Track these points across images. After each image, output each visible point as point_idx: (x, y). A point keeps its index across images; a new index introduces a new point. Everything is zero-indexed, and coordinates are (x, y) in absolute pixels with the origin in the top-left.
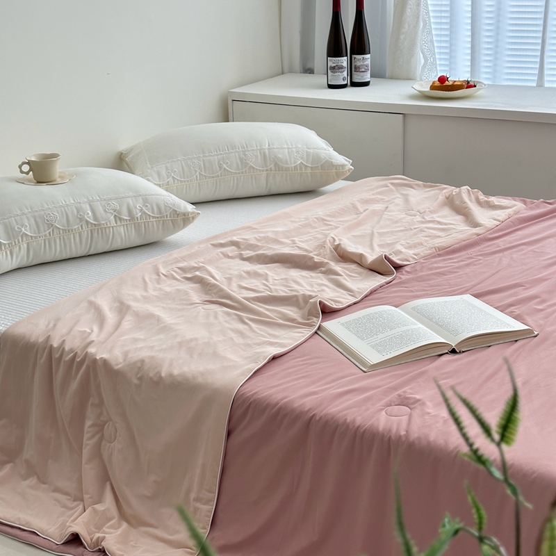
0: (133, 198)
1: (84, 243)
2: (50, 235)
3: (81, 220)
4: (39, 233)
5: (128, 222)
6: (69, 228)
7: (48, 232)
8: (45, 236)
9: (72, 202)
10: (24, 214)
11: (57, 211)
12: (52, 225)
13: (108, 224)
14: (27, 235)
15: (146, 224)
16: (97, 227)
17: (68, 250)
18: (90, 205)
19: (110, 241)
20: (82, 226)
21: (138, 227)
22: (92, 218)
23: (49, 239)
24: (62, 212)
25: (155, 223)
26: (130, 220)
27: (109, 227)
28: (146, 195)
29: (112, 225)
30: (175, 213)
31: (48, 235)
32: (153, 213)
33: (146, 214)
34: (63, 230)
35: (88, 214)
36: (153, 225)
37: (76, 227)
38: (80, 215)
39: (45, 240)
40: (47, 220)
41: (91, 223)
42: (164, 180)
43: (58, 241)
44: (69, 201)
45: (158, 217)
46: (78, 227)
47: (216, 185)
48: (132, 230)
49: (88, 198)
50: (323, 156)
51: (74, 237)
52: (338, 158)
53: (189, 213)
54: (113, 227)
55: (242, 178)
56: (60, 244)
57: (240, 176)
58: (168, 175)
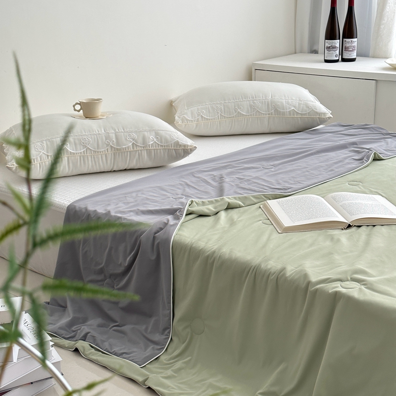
0: (148, 132)
1: (109, 162)
3: (107, 145)
4: (76, 151)
5: (142, 148)
6: (98, 150)
7: (82, 151)
8: (81, 153)
9: (103, 132)
11: (92, 138)
12: (86, 146)
13: (127, 150)
15: (156, 151)
16: (117, 151)
18: (116, 135)
19: (128, 161)
20: (107, 150)
21: (149, 152)
22: (115, 144)
23: (83, 156)
24: (95, 139)
25: (162, 150)
26: (143, 147)
27: (128, 152)
28: (159, 130)
29: (130, 150)
30: (177, 144)
31: (83, 153)
32: (161, 142)
33: (155, 142)
34: (94, 151)
35: (113, 141)
36: (160, 151)
37: (103, 150)
38: (107, 142)
39: (80, 156)
40: (83, 143)
41: (115, 148)
42: (195, 118)
43: (90, 158)
44: (101, 131)
45: (165, 147)
46: (105, 150)
47: (232, 123)
48: (145, 154)
49: (115, 130)
50: (310, 106)
51: (102, 157)
52: (322, 108)
53: (188, 145)
54: (130, 151)
55: (251, 119)
56: (92, 161)
57: (250, 118)
58: (198, 114)
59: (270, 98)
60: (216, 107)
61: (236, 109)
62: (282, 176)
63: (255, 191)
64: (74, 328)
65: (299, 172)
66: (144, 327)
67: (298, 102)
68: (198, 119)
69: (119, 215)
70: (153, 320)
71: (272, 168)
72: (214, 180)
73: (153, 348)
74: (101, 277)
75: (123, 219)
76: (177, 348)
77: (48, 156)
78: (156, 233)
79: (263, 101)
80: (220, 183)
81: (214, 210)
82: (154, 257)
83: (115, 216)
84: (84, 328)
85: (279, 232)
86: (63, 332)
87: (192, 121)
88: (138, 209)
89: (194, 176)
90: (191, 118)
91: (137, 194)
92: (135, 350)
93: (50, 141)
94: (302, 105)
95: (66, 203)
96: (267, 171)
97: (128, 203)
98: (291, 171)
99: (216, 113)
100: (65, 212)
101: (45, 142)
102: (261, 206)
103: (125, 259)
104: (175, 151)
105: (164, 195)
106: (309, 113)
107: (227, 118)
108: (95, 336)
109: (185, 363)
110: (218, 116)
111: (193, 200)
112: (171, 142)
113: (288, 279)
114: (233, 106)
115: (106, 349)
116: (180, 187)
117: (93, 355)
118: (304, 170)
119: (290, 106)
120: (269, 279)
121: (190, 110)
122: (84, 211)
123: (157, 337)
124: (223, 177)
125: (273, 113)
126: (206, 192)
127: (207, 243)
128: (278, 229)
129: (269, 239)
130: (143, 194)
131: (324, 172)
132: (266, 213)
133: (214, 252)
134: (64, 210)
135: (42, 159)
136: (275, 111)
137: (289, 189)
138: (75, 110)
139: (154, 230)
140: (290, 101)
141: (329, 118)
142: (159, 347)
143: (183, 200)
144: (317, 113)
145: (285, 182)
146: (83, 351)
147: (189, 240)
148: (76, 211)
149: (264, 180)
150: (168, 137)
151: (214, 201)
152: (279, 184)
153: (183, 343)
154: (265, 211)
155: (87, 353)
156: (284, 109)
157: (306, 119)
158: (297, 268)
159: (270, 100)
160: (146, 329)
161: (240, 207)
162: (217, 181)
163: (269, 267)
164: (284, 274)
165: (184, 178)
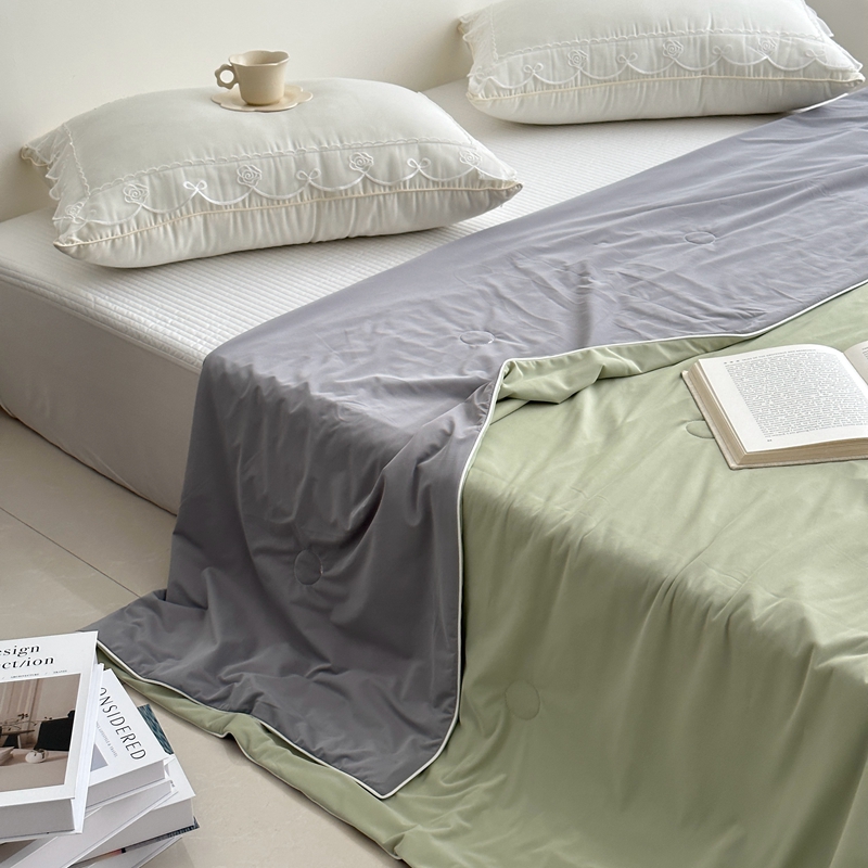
0: (403, 148)
1: (305, 223)
2: (244, 206)
3: (301, 184)
4: (225, 200)
5: (387, 191)
6: (280, 197)
7: (240, 199)
8: (236, 205)
9: (291, 148)
10: (200, 163)
11: (262, 164)
12: (249, 188)
13: (350, 195)
14: (202, 201)
15: (420, 196)
16: (326, 197)
17: (278, 232)
18: (322, 157)
19: (352, 222)
20: (301, 194)
21: (404, 199)
22: (321, 182)
23: (241, 212)
24: (269, 167)
25: (436, 194)
26: (390, 188)
27: (351, 199)
28: (428, 142)
29: (356, 195)
30: (474, 177)
31: (241, 205)
32: (435, 175)
33: (419, 173)
34: (267, 199)
35: (316, 173)
36: (433, 198)
37: (291, 196)
38: (301, 174)
39: (234, 212)
40: (241, 180)
41: (319, 190)
42: (518, 83)
43: (258, 217)
44: (286, 146)
45: (443, 185)
46: (296, 197)
47: (610, 96)
48: (394, 204)
49: (320, 143)
50: (810, 52)
51: (287, 213)
52: (839, 58)
53: (501, 181)
54: (357, 199)
55: (657, 84)
56: (263, 223)
57: (654, 82)
58: (525, 73)
59: (708, 28)
60: (572, 54)
61: (621, 58)
62: (736, 269)
63: (667, 321)
64: (224, 674)
65: (778, 256)
66: (391, 681)
67: (778, 39)
68: (525, 86)
69: (331, 397)
70: (413, 666)
71: (709, 241)
72: (564, 280)
73: (414, 742)
74: (286, 545)
75: (339, 411)
76: (470, 746)
77: (155, 215)
78: (421, 460)
79: (691, 37)
80: (582, 292)
81: (566, 388)
82: (416, 521)
83: (321, 400)
84: (248, 680)
85: (733, 465)
86: (197, 685)
87: (510, 90)
88: (377, 379)
89: (516, 268)
90: (507, 82)
91: (374, 327)
92: (369, 746)
93: (160, 178)
94: (788, 49)
95: (200, 347)
96: (696, 249)
97: (354, 356)
98: (759, 252)
99: (572, 71)
100: (199, 371)
101: (146, 179)
102: (685, 373)
103: (346, 513)
104: (469, 195)
105: (443, 331)
106: (804, 69)
107: (599, 81)
108: (275, 703)
109: (488, 791)
110: (576, 78)
111: (514, 360)
112: (459, 174)
113: (757, 629)
114: (614, 53)
115: (302, 741)
116: (480, 302)
117: (270, 756)
118: (792, 248)
119: (758, 52)
120: (707, 622)
121: (505, 61)
122: (244, 375)
123: (423, 714)
124: (586, 274)
125: (715, 70)
126: (547, 324)
127: (549, 499)
128: (727, 456)
129: (704, 493)
130: (389, 325)
131: (842, 256)
132: (696, 397)
133: (567, 530)
134: (197, 366)
135: (142, 223)
136: (718, 62)
137: (754, 316)
138: (221, 84)
139: (419, 449)
140: (758, 37)
141: (855, 82)
142: (429, 742)
143: (488, 350)
144: (825, 69)
145: (744, 290)
146: (245, 742)
147: (504, 484)
148: (225, 376)
149: (691, 284)
150: (451, 159)
151: (566, 360)
152: (729, 297)
153: (488, 735)
154: (693, 391)
155: (255, 750)
156: (741, 60)
157: (798, 84)
158: (778, 596)
159: (707, 36)
160: (398, 686)
161: (631, 374)
162: (574, 285)
163: (707, 587)
164: (746, 615)
165: (490, 272)
